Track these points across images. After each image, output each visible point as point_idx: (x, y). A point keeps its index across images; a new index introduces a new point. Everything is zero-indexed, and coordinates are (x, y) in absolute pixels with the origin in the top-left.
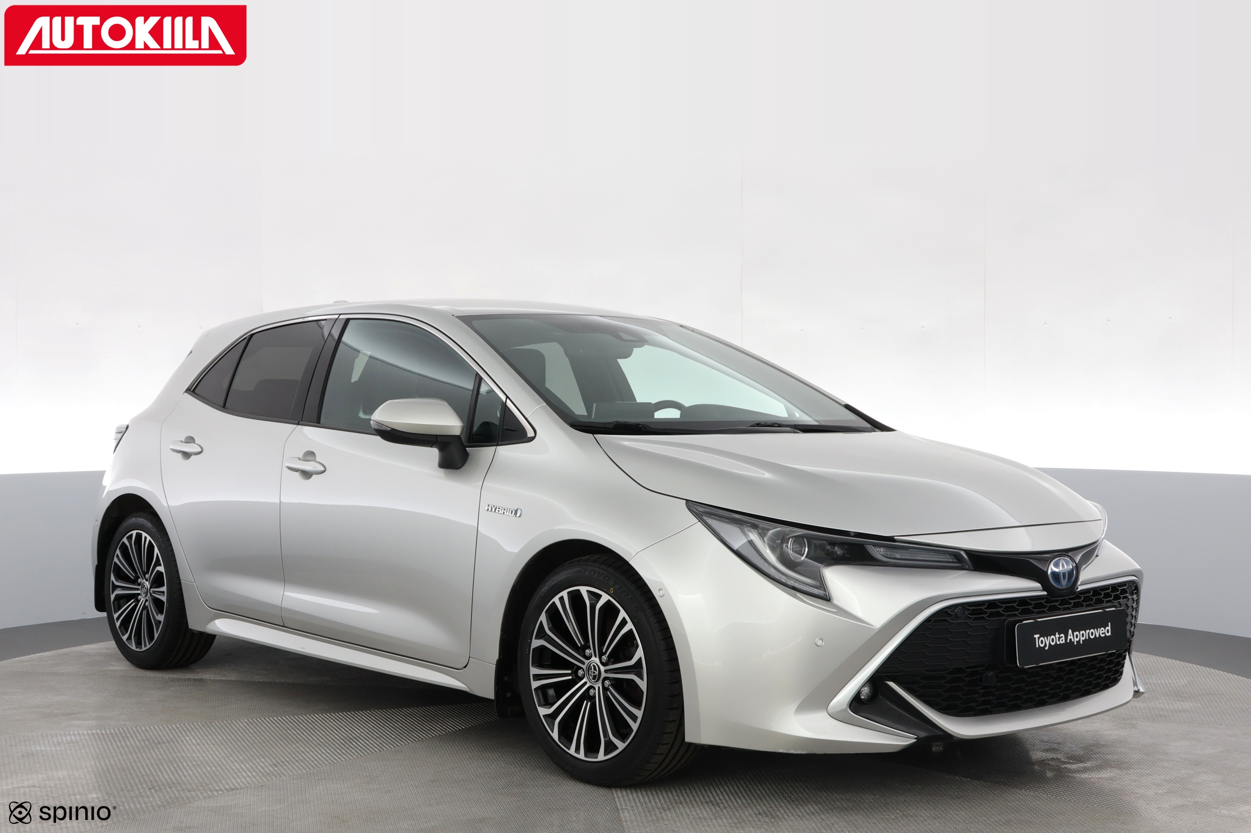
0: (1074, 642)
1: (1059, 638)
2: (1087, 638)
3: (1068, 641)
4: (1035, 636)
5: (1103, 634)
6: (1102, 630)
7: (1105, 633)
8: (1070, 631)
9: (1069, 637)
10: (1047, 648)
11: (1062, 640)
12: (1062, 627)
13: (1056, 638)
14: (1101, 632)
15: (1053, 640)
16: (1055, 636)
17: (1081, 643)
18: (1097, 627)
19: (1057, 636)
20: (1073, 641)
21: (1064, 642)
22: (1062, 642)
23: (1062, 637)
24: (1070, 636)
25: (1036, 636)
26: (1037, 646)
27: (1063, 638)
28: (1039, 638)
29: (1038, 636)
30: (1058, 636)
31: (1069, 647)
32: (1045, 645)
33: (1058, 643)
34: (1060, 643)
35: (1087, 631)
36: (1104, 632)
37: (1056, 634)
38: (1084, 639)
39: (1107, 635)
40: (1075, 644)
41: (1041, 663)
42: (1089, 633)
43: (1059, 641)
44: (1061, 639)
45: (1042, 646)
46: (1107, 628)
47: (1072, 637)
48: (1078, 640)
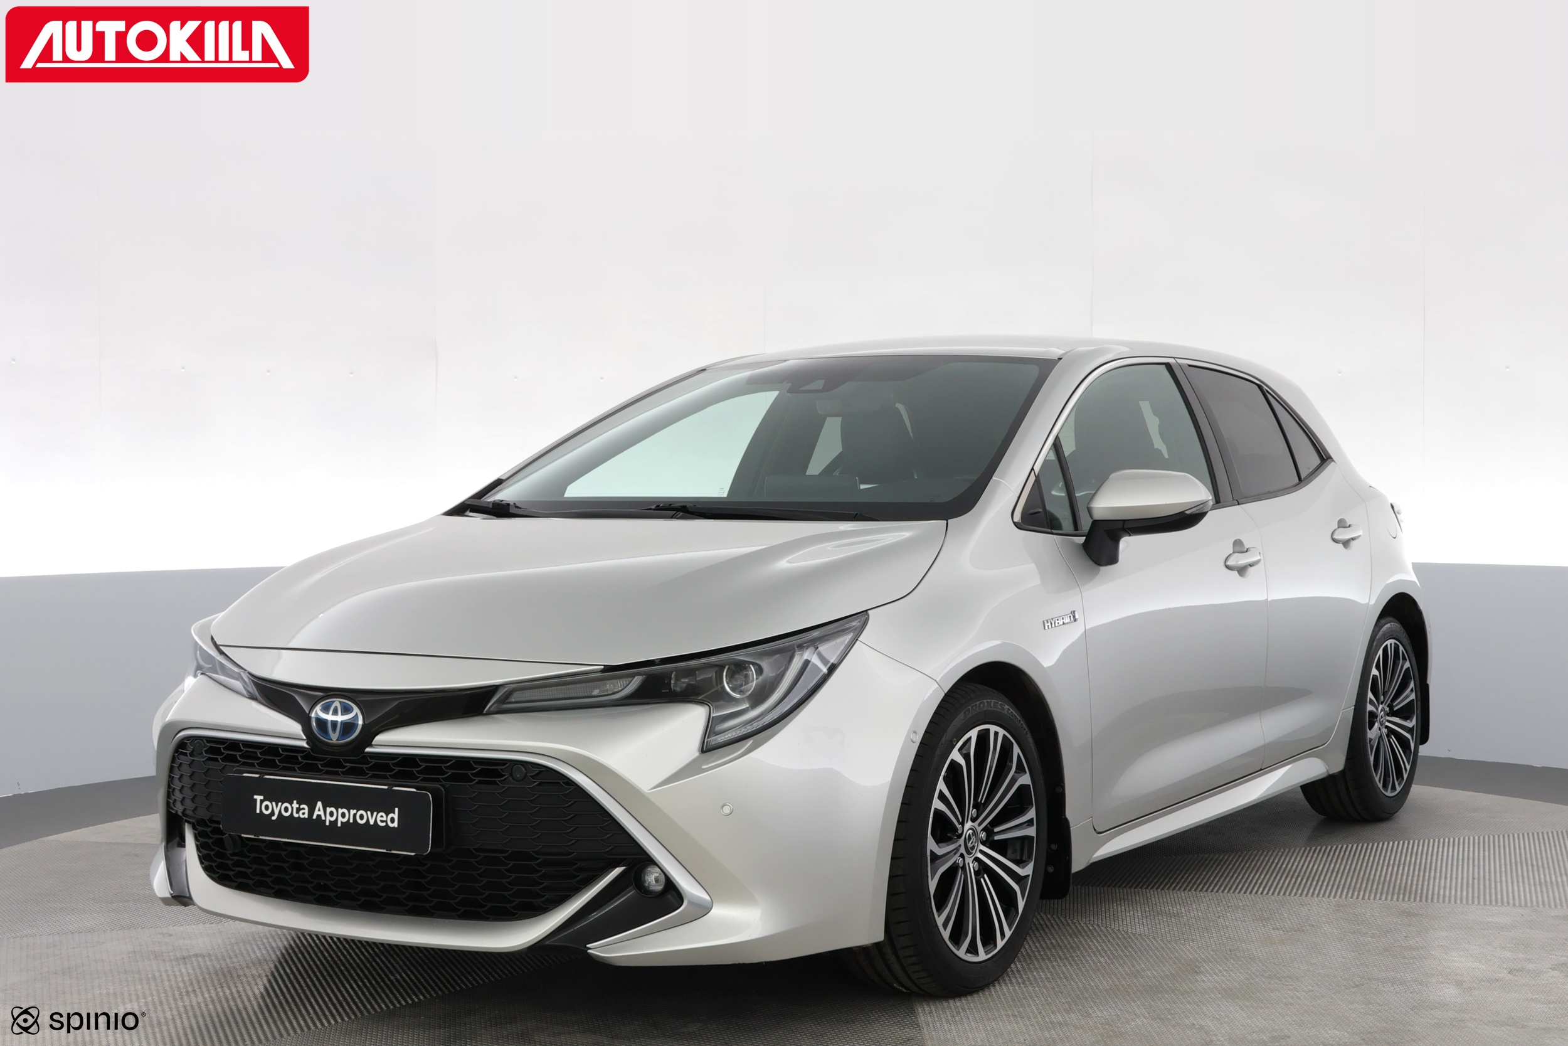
0: (325, 821)
1: (298, 810)
2: (351, 821)
3: (314, 817)
4: (255, 797)
5: (382, 821)
6: (382, 816)
7: (386, 821)
8: (319, 804)
9: (316, 813)
10: (274, 818)
11: (303, 814)
12: (308, 796)
13: (292, 808)
14: (379, 819)
15: (286, 810)
16: (291, 805)
17: (339, 825)
18: (373, 808)
19: (295, 805)
20: (323, 818)
21: (306, 816)
22: (302, 816)
23: (304, 809)
24: (319, 810)
25: (258, 798)
26: (258, 811)
27: (306, 811)
28: (262, 801)
29: (262, 797)
30: (297, 806)
31: (314, 826)
32: (273, 813)
33: (296, 815)
34: (299, 817)
35: (353, 812)
36: (384, 819)
37: (293, 803)
38: (345, 820)
39: (391, 825)
40: (327, 824)
41: (262, 836)
42: (355, 815)
43: (298, 812)
44: (301, 812)
45: (267, 813)
46: (391, 815)
47: (322, 813)
48: (333, 819)
